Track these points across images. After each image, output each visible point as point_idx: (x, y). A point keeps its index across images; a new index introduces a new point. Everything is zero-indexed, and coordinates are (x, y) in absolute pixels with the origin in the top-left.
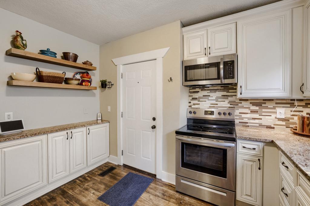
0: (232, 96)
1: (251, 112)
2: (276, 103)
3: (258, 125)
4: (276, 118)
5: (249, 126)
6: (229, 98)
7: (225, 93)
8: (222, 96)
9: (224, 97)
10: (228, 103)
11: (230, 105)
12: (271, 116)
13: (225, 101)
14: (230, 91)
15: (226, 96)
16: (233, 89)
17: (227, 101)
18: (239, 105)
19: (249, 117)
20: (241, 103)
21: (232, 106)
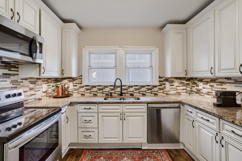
0: (14, 75)
1: (30, 89)
2: (43, 81)
3: (34, 100)
4: (42, 91)
5: (28, 103)
6: (11, 77)
7: (6, 71)
8: (3, 74)
9: (6, 76)
10: (11, 83)
11: (13, 85)
12: (40, 91)
13: (6, 81)
14: (12, 69)
15: (8, 74)
16: (15, 67)
17: (8, 80)
18: (21, 84)
19: (28, 94)
20: (22, 82)
21: (14, 86)
